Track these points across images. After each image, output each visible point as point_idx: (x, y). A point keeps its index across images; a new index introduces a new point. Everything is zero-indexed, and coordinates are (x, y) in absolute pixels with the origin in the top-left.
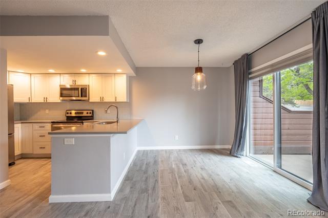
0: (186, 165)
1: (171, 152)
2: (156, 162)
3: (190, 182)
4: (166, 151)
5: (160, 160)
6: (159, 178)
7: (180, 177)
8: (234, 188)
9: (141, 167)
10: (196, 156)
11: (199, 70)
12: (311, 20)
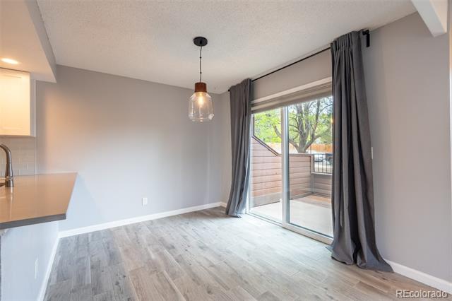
0: (173, 247)
1: (136, 228)
2: (113, 257)
3: (196, 279)
4: (126, 228)
5: (120, 249)
6: (134, 290)
7: (174, 275)
8: (259, 268)
9: (80, 278)
10: (182, 226)
11: (201, 87)
12: (330, 50)
